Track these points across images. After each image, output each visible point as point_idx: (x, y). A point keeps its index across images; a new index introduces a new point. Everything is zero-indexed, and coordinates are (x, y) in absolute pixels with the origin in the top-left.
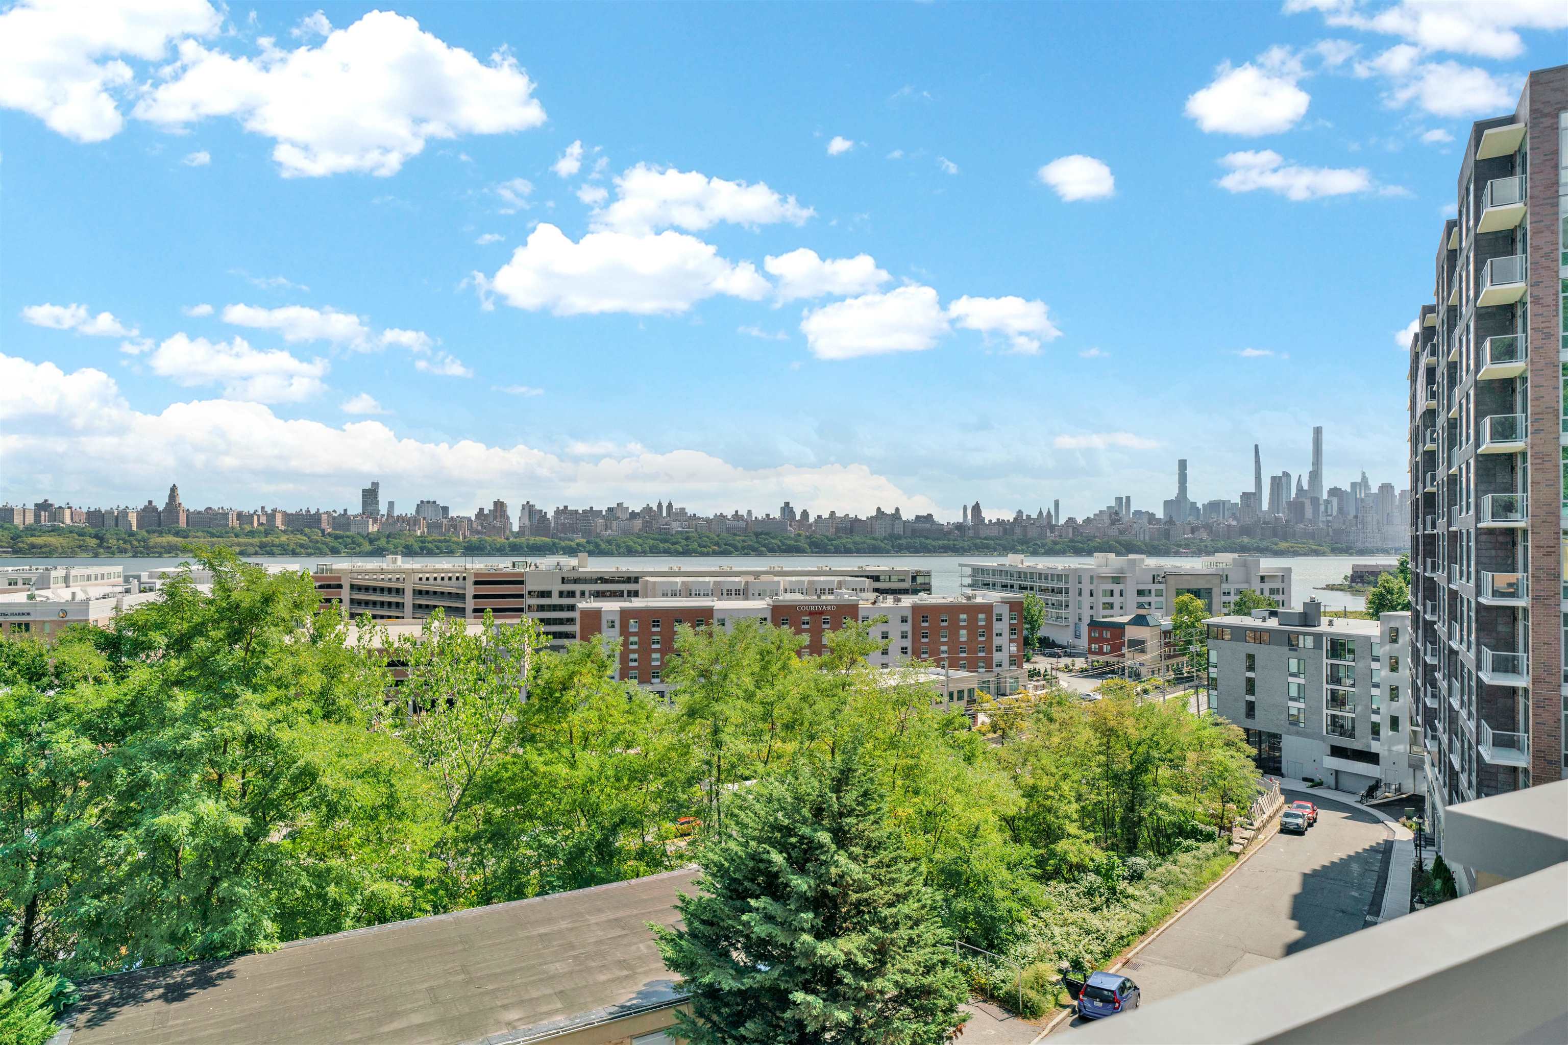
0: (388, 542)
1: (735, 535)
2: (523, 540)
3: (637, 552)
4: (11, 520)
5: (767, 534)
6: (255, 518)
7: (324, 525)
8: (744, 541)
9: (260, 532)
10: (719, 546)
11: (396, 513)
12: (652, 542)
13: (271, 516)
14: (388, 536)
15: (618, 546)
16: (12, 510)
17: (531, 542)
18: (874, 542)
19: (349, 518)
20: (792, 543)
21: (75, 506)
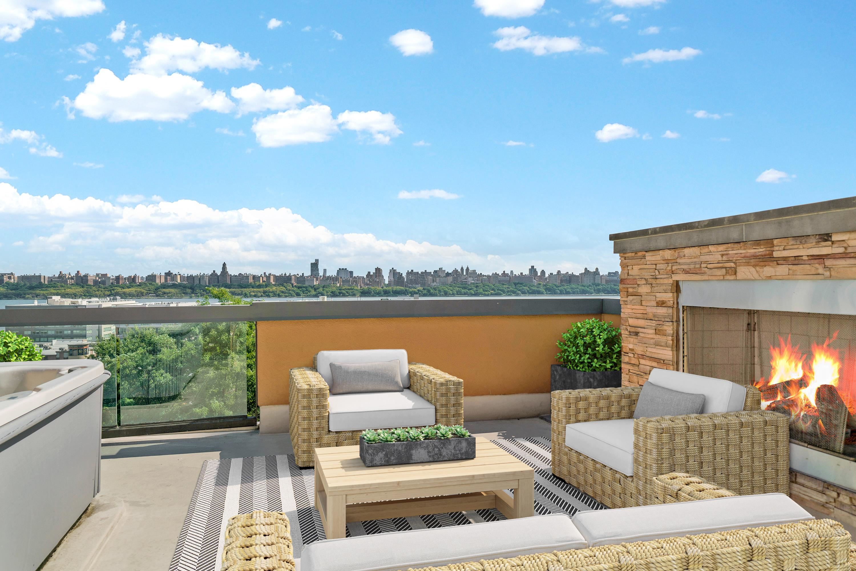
0: (323, 290)
1: (503, 284)
2: (390, 288)
3: (450, 294)
4: (155, 281)
5: (521, 284)
6: (261, 278)
7: (293, 282)
8: (508, 288)
9: (263, 285)
10: (494, 291)
11: (327, 275)
12: (457, 289)
13: (268, 277)
14: (323, 287)
15: (440, 291)
16: (155, 276)
17: (394, 289)
18: (583, 288)
19: (305, 278)
20: (535, 288)
21: (182, 274)
